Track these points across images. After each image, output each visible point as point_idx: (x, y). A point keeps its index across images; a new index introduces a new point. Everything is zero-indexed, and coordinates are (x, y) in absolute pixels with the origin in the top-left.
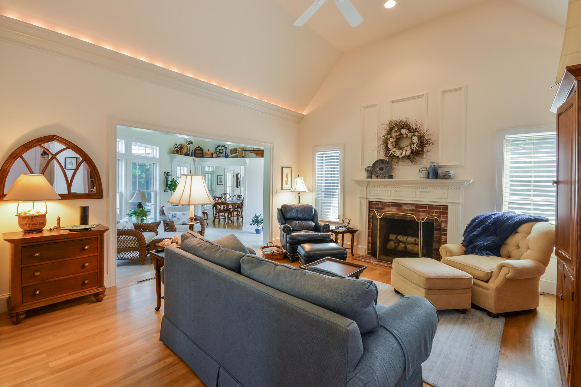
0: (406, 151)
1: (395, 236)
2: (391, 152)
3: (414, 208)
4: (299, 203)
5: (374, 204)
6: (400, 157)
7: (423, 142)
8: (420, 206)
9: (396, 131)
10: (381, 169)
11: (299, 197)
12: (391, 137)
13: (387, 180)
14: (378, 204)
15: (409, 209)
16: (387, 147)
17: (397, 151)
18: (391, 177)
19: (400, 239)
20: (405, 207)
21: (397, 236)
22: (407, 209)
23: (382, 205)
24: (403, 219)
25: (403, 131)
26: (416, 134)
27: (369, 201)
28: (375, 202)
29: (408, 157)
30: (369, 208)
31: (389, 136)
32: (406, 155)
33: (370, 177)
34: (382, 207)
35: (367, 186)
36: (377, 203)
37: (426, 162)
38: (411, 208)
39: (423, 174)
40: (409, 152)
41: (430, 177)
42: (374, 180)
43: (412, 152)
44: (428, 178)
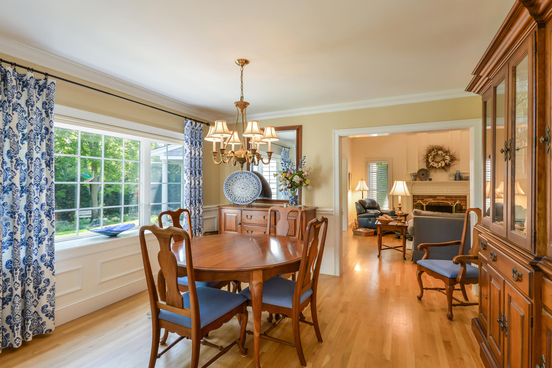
0: (441, 164)
2: (431, 164)
3: (444, 198)
4: (363, 198)
5: (416, 197)
6: (437, 167)
7: (453, 159)
8: (448, 197)
9: (434, 152)
10: (423, 175)
11: (363, 194)
12: (431, 155)
13: (428, 181)
16: (428, 161)
17: (435, 164)
18: (430, 180)
20: (438, 198)
22: (440, 199)
24: (437, 205)
25: (440, 152)
26: (448, 154)
27: (413, 195)
29: (443, 168)
30: (413, 199)
31: (429, 155)
32: (441, 166)
33: (415, 180)
34: (422, 198)
35: (412, 185)
36: (418, 196)
37: (453, 170)
38: (442, 198)
39: (453, 178)
40: (443, 164)
41: (457, 179)
42: (418, 181)
43: (446, 164)
44: (456, 180)
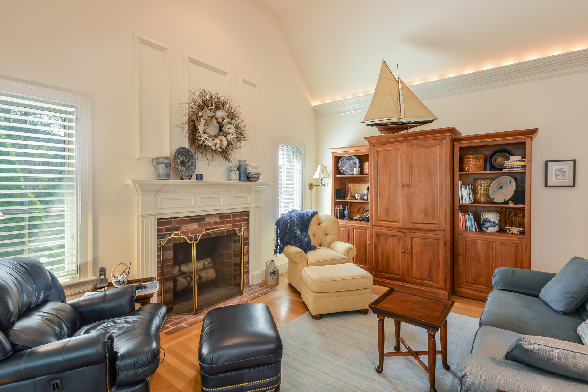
0: (221, 141)
1: (177, 268)
2: (203, 139)
3: (217, 219)
5: (165, 223)
6: (213, 148)
8: (224, 216)
10: (182, 163)
13: (194, 182)
14: (170, 223)
15: (213, 222)
17: (210, 139)
18: (199, 177)
19: (186, 270)
20: (208, 220)
21: (180, 268)
22: (211, 222)
23: (177, 223)
25: (221, 113)
26: (233, 121)
27: (158, 220)
28: (166, 219)
29: (223, 151)
30: (159, 231)
31: (199, 114)
32: (220, 148)
33: (167, 176)
34: (177, 225)
35: (157, 192)
39: (236, 174)
41: (242, 179)
42: (174, 181)
43: (227, 145)
44: (239, 179)
